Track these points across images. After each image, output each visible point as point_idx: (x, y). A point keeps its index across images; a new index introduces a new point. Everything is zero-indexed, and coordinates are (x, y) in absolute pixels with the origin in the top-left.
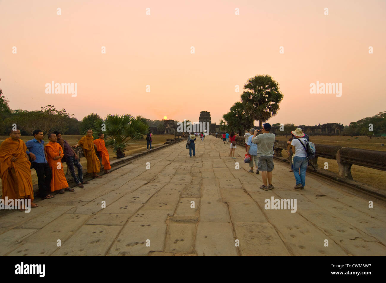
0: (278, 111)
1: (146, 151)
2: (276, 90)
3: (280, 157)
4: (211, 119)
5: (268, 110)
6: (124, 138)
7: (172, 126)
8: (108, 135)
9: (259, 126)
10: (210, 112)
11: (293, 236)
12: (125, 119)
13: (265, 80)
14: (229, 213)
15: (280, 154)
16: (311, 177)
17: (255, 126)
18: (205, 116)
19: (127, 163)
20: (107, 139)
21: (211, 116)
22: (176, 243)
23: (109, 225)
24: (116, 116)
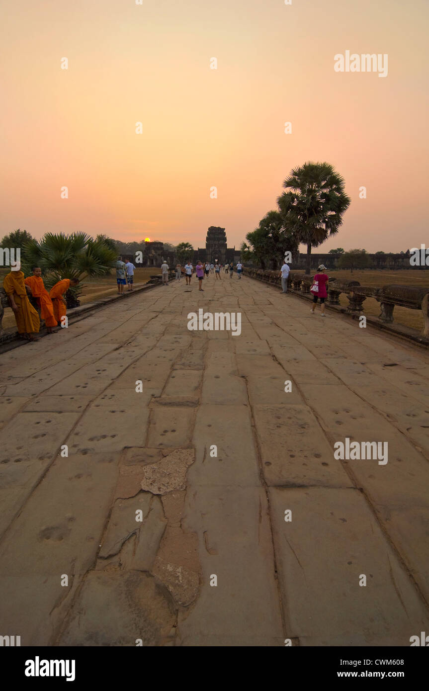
0: (340, 228)
1: (116, 296)
2: (339, 190)
3: (336, 306)
4: (226, 241)
5: (324, 227)
6: (76, 274)
7: (160, 252)
8: (49, 268)
9: (306, 253)
10: (224, 229)
11: (339, 423)
12: (76, 241)
13: (322, 171)
14: (247, 391)
15: (336, 300)
16: (380, 337)
17: (300, 253)
18: (216, 235)
19: (82, 317)
20: (47, 275)
21: (227, 236)
22: (165, 435)
23: (60, 412)
24: (61, 236)
